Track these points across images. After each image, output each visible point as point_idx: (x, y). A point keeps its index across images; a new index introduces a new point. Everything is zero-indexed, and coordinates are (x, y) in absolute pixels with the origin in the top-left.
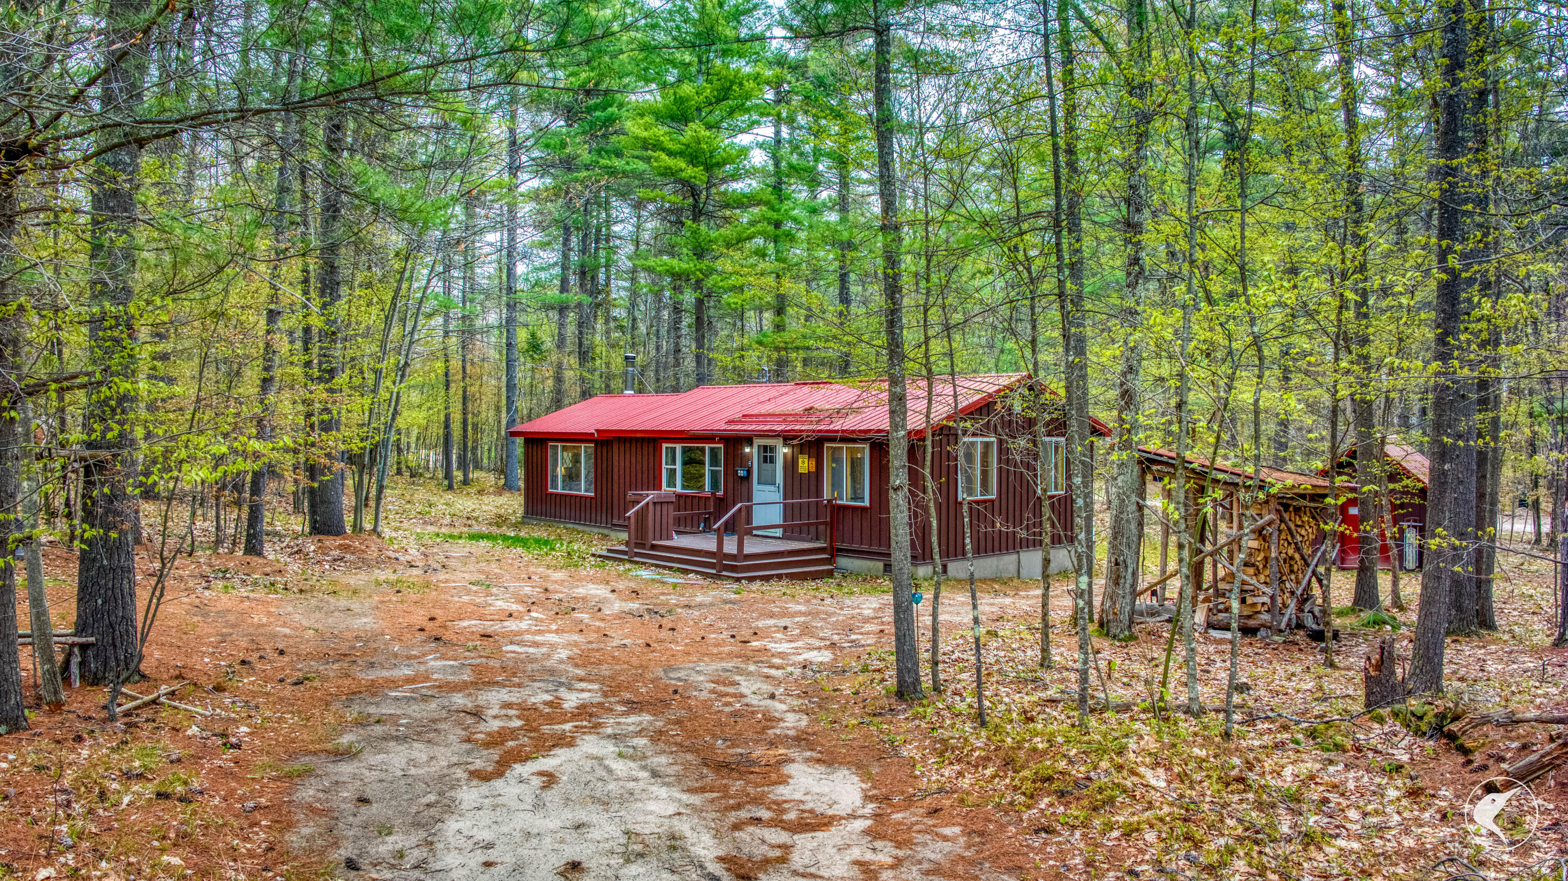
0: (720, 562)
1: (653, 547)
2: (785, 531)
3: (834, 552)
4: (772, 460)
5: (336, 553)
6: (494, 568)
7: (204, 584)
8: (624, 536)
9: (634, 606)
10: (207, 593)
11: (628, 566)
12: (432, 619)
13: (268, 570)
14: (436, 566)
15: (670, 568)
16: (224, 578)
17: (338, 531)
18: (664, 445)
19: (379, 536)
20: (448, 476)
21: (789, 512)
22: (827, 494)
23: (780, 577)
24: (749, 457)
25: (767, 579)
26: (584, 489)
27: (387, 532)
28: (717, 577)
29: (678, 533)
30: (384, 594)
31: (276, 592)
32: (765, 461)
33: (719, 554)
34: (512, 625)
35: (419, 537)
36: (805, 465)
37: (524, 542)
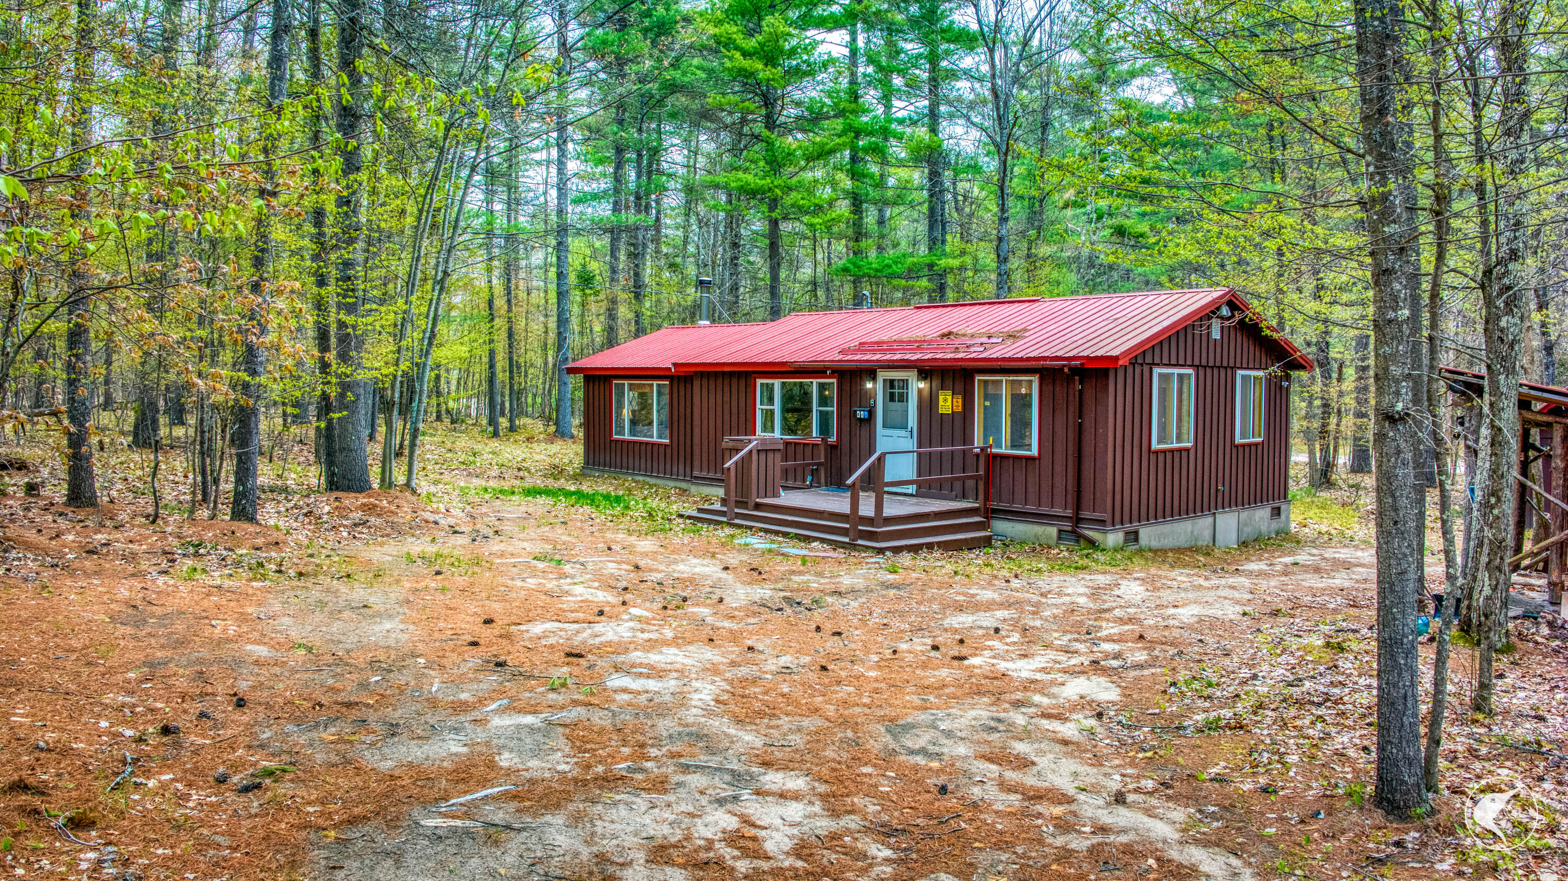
0: (854, 526)
1: (758, 506)
2: (919, 487)
3: (990, 513)
4: (903, 398)
5: (357, 515)
6: (560, 534)
7: (164, 565)
8: (721, 492)
9: (763, 592)
10: (161, 580)
11: (728, 531)
12: (488, 622)
13: (260, 541)
14: (486, 531)
15: (785, 535)
16: (196, 554)
17: (359, 485)
18: (759, 382)
19: (414, 492)
20: (492, 421)
21: (925, 462)
22: (978, 441)
23: (930, 546)
24: (872, 395)
25: (915, 549)
26: (656, 435)
27: (423, 486)
28: (852, 546)
29: (785, 488)
30: (418, 577)
31: (264, 577)
32: (892, 398)
33: (853, 517)
34: (608, 631)
35: (464, 492)
36: (947, 403)
37: (591, 499)
